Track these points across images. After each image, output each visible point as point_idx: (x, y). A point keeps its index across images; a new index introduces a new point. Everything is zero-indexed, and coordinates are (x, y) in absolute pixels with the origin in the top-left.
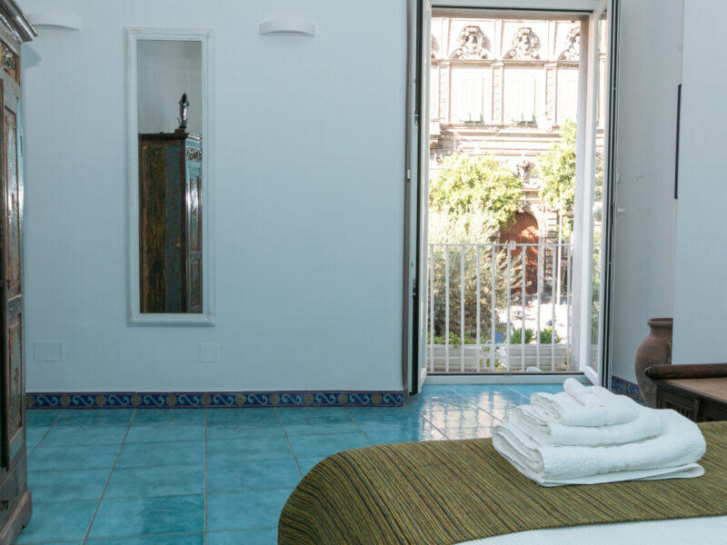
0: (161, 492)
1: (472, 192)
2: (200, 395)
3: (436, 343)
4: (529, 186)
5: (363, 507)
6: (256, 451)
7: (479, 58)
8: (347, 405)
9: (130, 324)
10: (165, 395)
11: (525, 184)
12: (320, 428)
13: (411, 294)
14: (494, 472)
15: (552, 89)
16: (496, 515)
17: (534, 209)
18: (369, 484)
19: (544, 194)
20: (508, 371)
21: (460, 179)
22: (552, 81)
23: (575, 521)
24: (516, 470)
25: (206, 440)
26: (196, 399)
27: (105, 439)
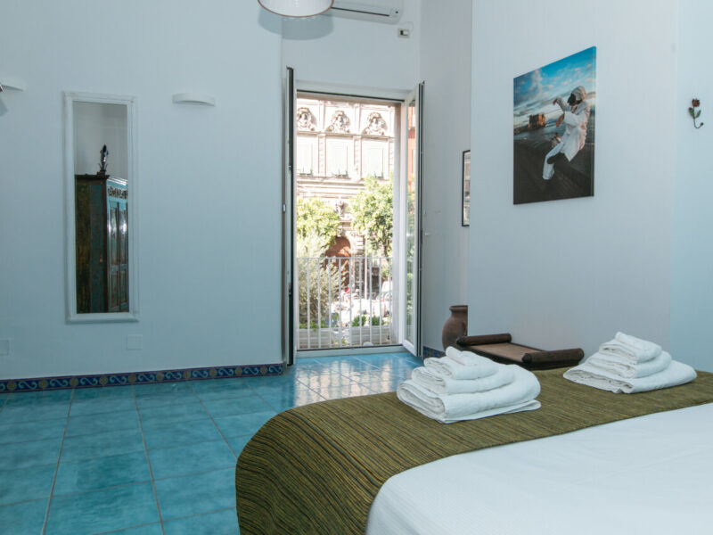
0: (109, 452)
1: (306, 222)
2: (127, 375)
3: (300, 328)
4: (345, 218)
6: (179, 415)
7: (309, 130)
8: (243, 375)
9: (68, 322)
10: (98, 377)
11: (342, 218)
12: (225, 393)
14: (407, 416)
15: (358, 153)
16: (425, 446)
17: (348, 235)
18: (322, 432)
19: (354, 225)
20: (351, 346)
22: (358, 148)
24: (420, 414)
25: (138, 410)
26: (124, 378)
27: (52, 414)
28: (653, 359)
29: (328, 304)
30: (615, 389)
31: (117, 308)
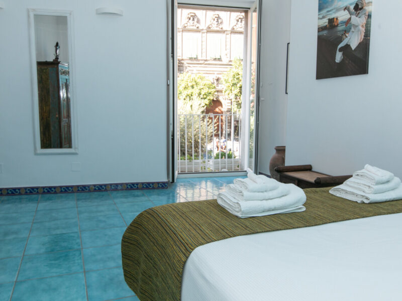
0: (58, 232)
1: (193, 90)
2: (72, 187)
3: (181, 159)
4: (219, 88)
5: (163, 231)
6: (101, 211)
7: (195, 28)
8: (143, 188)
9: (36, 154)
10: (55, 188)
11: (217, 87)
12: (131, 199)
13: (171, 137)
14: (219, 213)
15: (228, 43)
16: (223, 230)
17: (221, 99)
18: (166, 221)
19: (225, 92)
20: (213, 171)
21: (188, 85)
22: (228, 40)
23: (256, 231)
25: (77, 207)
26: (70, 188)
27: (27, 209)
28: (388, 182)
29: (205, 144)
30: (359, 200)
31: (68, 145)
